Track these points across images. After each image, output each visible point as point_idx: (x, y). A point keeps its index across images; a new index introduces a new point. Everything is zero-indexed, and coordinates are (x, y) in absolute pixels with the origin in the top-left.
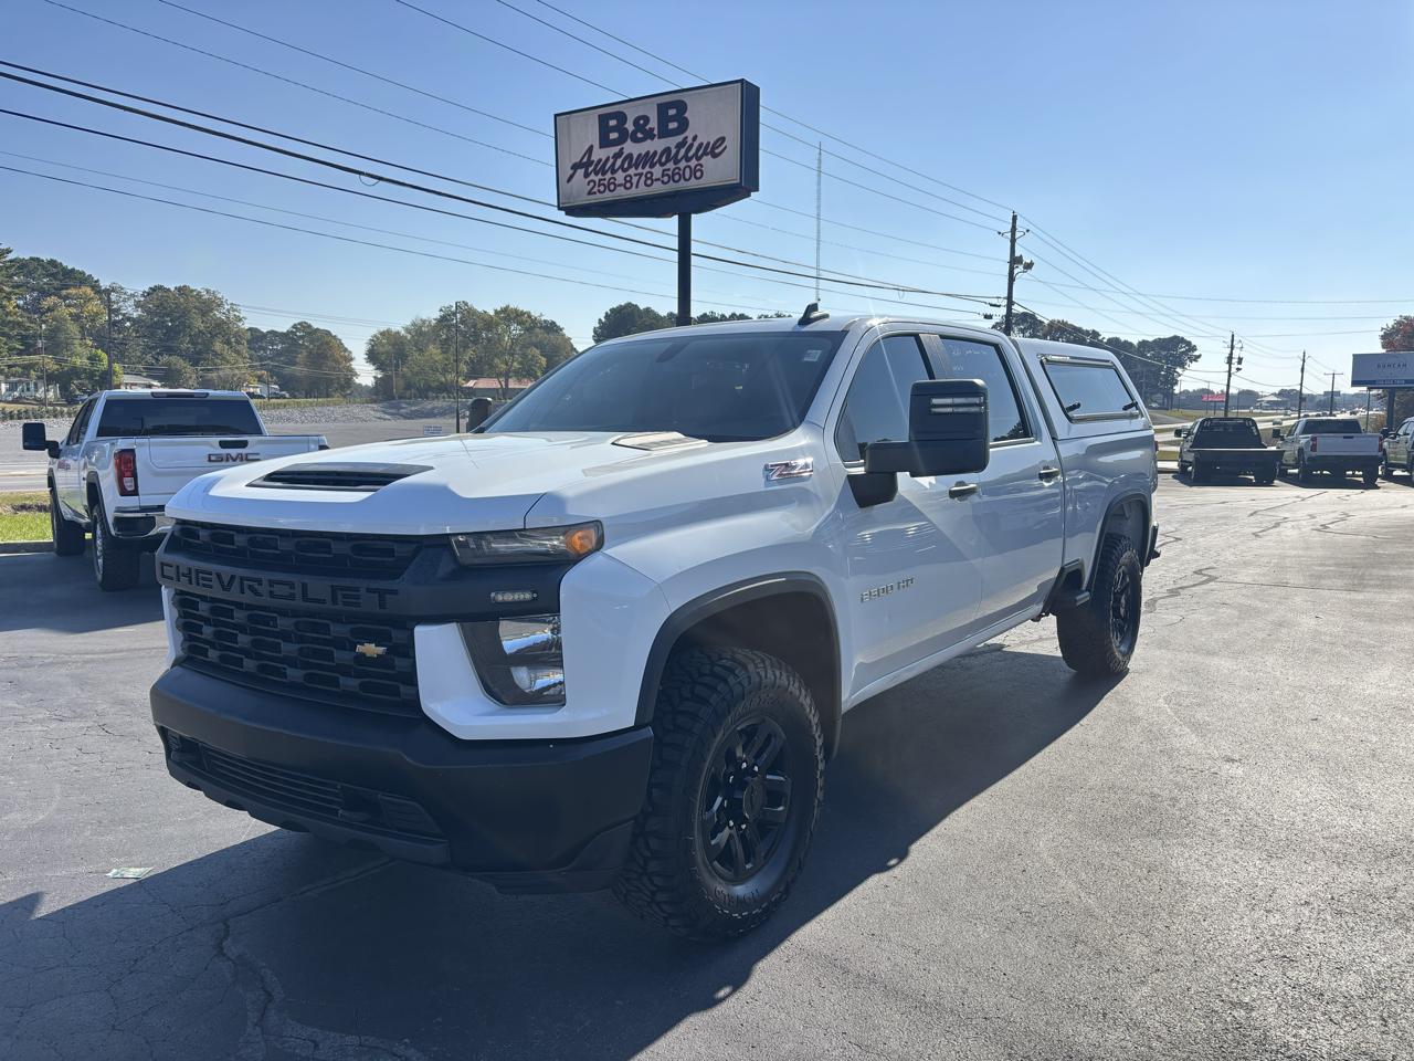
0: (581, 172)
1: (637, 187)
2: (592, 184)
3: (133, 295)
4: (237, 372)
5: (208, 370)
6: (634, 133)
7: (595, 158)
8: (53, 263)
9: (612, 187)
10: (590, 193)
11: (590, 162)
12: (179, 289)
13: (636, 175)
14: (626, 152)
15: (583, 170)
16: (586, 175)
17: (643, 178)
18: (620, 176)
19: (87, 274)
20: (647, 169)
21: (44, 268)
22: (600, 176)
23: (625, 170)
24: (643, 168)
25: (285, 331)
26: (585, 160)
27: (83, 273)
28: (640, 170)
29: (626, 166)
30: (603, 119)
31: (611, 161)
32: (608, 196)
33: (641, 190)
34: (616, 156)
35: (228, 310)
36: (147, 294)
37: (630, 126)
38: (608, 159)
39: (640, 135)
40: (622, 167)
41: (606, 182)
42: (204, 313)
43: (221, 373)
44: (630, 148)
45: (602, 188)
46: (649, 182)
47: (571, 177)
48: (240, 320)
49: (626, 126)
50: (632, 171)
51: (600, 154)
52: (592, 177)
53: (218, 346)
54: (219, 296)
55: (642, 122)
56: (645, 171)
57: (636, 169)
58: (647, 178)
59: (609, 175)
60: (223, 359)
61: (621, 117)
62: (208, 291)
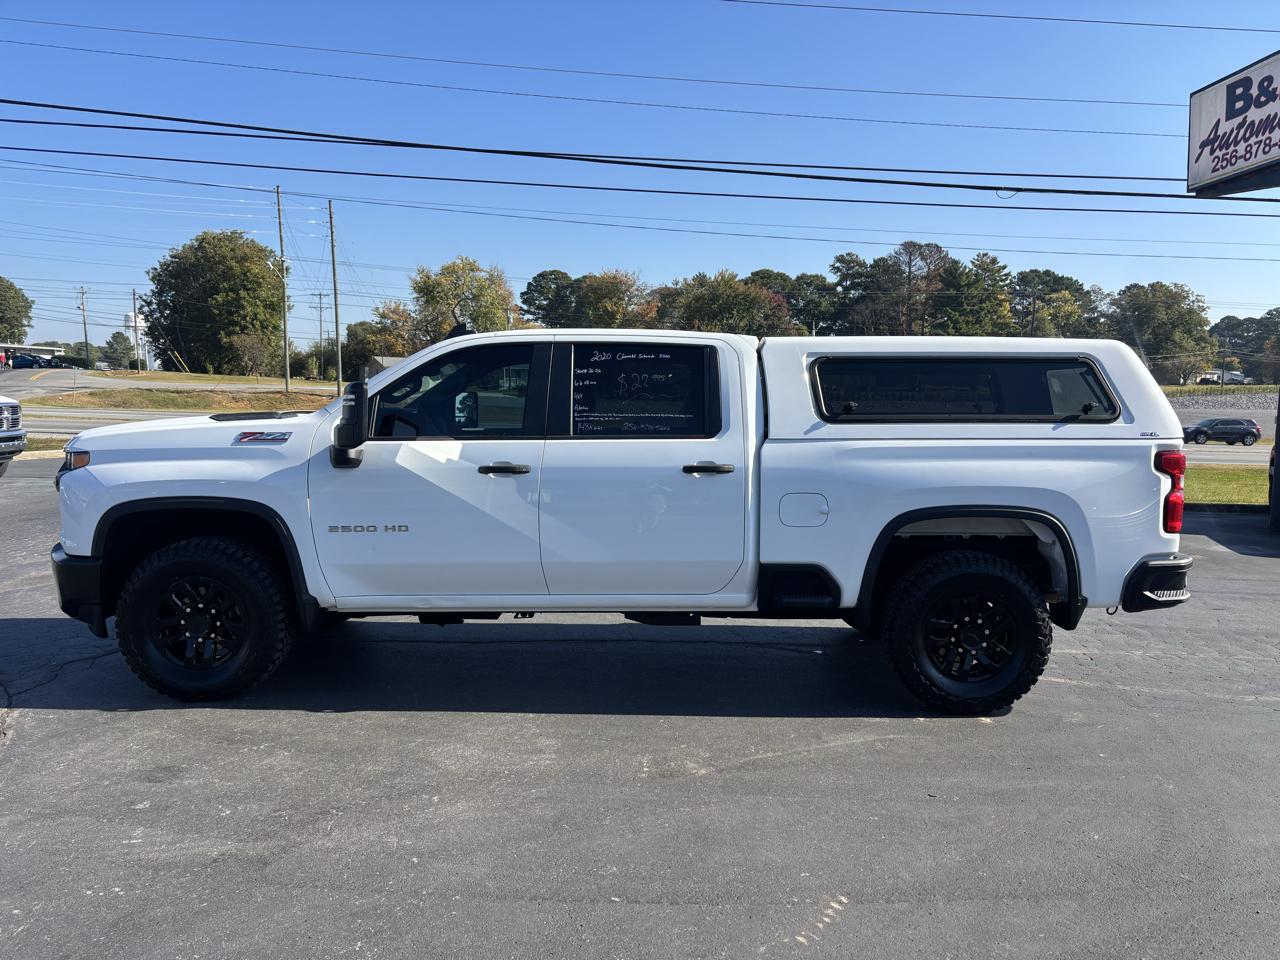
0: (1208, 149)
1: (1256, 156)
2: (1216, 160)
3: (1108, 295)
4: (1192, 359)
5: (1167, 358)
6: (1259, 96)
7: (1220, 132)
8: (1047, 273)
9: (1233, 160)
10: (1214, 170)
11: (1216, 137)
12: (1152, 286)
13: (1255, 144)
14: (1249, 120)
15: (1209, 147)
16: (1212, 152)
17: (1262, 145)
18: (1241, 148)
19: (1074, 279)
20: (1267, 135)
21: (1039, 277)
22: (1224, 151)
23: (1246, 140)
24: (1263, 134)
25: (1259, 318)
26: (1212, 136)
27: (1071, 279)
28: (1260, 137)
29: (1247, 135)
30: (1231, 89)
31: (1235, 132)
32: (1230, 171)
33: (1260, 159)
34: (1240, 126)
35: (1193, 301)
36: (1123, 293)
37: (1254, 91)
38: (1232, 131)
39: (1263, 99)
40: (1244, 137)
41: (1228, 157)
42: (1169, 307)
43: (1176, 361)
44: (1255, 115)
45: (1225, 163)
46: (1267, 149)
47: (1200, 155)
48: (1204, 310)
49: (1251, 92)
50: (1253, 140)
51: (1225, 127)
52: (1218, 153)
53: (1177, 336)
54: (1186, 289)
55: (1266, 84)
56: (1264, 138)
57: (1257, 137)
58: (1266, 145)
59: (1232, 148)
60: (1181, 347)
61: (1247, 83)
62: (1176, 285)
